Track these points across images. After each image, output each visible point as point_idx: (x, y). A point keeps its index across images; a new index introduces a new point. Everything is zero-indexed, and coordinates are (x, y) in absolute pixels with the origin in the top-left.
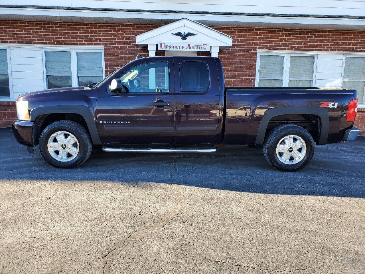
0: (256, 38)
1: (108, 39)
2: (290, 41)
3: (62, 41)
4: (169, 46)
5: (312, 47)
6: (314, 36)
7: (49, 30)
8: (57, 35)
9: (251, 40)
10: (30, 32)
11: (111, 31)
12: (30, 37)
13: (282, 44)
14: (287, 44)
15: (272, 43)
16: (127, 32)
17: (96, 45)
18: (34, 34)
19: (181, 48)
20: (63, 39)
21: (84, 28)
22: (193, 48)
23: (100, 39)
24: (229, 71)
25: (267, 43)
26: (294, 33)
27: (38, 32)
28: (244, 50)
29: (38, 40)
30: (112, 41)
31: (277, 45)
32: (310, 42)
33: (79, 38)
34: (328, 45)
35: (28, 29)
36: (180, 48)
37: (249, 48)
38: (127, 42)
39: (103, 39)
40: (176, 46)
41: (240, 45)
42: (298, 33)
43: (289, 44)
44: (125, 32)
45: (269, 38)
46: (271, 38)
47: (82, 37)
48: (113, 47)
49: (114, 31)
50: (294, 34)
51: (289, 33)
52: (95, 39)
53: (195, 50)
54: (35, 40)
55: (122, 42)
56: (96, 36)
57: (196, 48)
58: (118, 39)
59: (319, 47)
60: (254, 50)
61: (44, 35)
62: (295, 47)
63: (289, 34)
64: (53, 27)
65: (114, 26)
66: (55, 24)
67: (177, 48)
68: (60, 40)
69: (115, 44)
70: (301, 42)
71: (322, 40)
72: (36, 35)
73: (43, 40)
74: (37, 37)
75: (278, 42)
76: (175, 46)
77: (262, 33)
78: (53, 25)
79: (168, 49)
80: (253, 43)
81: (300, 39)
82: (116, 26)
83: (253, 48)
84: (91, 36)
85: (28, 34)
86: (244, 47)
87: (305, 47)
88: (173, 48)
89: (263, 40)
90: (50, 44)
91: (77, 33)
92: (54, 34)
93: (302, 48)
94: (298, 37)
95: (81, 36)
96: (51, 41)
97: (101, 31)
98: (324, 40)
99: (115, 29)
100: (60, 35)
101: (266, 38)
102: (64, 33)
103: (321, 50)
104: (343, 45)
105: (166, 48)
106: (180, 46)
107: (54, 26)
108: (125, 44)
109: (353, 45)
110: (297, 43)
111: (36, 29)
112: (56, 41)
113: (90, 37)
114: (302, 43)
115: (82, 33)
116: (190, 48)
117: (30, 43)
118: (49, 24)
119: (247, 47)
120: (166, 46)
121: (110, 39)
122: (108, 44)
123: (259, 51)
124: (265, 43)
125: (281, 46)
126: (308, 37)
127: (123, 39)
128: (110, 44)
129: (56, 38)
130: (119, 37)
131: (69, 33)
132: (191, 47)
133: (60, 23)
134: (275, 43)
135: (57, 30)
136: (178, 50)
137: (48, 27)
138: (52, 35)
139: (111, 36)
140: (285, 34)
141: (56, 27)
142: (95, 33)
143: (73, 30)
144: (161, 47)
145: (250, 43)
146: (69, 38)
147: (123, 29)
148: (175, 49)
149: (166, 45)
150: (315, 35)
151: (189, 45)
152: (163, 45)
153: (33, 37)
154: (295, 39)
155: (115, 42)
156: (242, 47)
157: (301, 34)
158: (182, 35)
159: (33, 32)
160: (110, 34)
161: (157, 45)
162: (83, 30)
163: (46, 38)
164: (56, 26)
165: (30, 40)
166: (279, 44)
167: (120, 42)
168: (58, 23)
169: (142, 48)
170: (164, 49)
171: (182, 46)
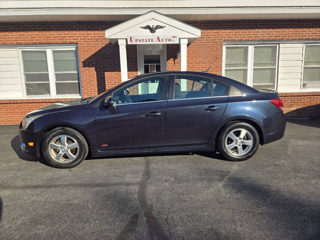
0: (222, 30)
1: (81, 37)
4: (138, 39)
5: (275, 37)
8: (32, 35)
11: (84, 29)
12: (6, 38)
13: (246, 35)
14: (251, 35)
15: (237, 35)
16: (99, 29)
17: (70, 43)
18: (9, 35)
19: (151, 41)
20: (37, 39)
21: (57, 27)
22: (162, 41)
23: (73, 37)
24: (197, 63)
25: (232, 35)
26: (257, 24)
28: (210, 42)
29: (13, 40)
30: (85, 39)
31: (242, 36)
32: (273, 32)
33: (53, 37)
34: (290, 34)
36: (149, 41)
37: (215, 40)
38: (100, 39)
39: (76, 37)
40: (146, 40)
41: (207, 38)
42: (261, 23)
43: (253, 34)
44: (97, 29)
47: (55, 36)
48: (86, 44)
49: (86, 29)
51: (253, 24)
52: (68, 37)
54: (11, 41)
55: (95, 39)
57: (165, 40)
58: (91, 37)
59: (281, 37)
60: (220, 42)
61: (19, 35)
62: (259, 37)
63: (253, 25)
64: (27, 27)
65: (86, 24)
66: (29, 25)
67: (147, 41)
68: (34, 39)
69: (89, 41)
70: (264, 32)
73: (18, 40)
74: (13, 38)
75: (243, 33)
76: (145, 40)
77: (227, 25)
78: (27, 25)
79: (138, 43)
80: (218, 35)
81: (263, 29)
82: (88, 24)
83: (219, 40)
86: (210, 40)
87: (268, 37)
88: (143, 41)
89: (228, 32)
90: (25, 43)
91: (51, 32)
93: (265, 38)
94: (261, 27)
95: (54, 34)
96: (26, 40)
99: (87, 27)
101: (231, 30)
103: (283, 39)
104: (303, 34)
105: (136, 42)
106: (149, 39)
108: (98, 42)
109: (312, 33)
110: (261, 33)
112: (30, 40)
113: (63, 36)
114: (266, 33)
115: (56, 32)
116: (159, 41)
117: (6, 44)
118: (24, 25)
119: (213, 40)
120: (136, 40)
121: (83, 37)
122: (81, 41)
123: (224, 43)
124: (230, 35)
125: (245, 37)
127: (96, 37)
128: (84, 42)
129: (31, 38)
130: (92, 34)
132: (161, 40)
133: (34, 23)
134: (239, 35)
136: (148, 43)
137: (23, 27)
138: (27, 35)
139: (84, 34)
140: (248, 25)
141: (30, 27)
144: (131, 41)
145: (216, 35)
146: (43, 37)
147: (95, 27)
148: (145, 43)
150: (277, 25)
151: (158, 38)
152: (133, 39)
154: (259, 30)
155: (88, 39)
156: (208, 40)
157: (264, 25)
158: (151, 28)
160: (83, 32)
161: (127, 40)
163: (21, 38)
166: (244, 35)
167: (93, 39)
168: (32, 24)
169: (114, 44)
170: (134, 43)
171: (152, 40)
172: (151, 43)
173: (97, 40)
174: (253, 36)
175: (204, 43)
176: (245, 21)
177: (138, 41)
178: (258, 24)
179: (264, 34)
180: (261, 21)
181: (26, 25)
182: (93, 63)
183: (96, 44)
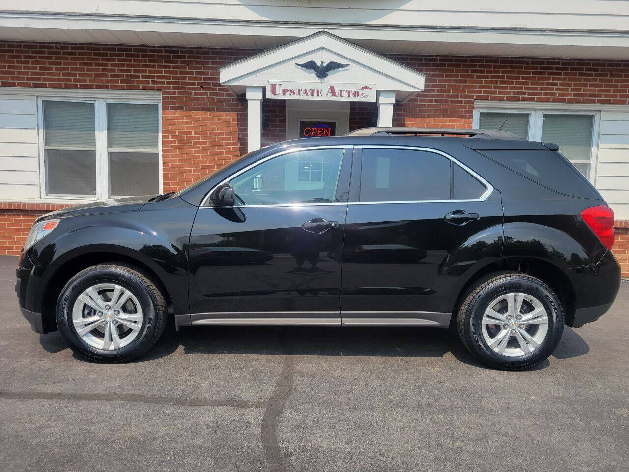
0: (473, 77)
1: (169, 78)
2: (543, 84)
3: (75, 80)
4: (290, 90)
5: (590, 96)
6: (593, 73)
7: (51, 58)
8: (67, 69)
9: (461, 81)
10: (13, 62)
11: (176, 62)
12: (13, 73)
13: (526, 89)
14: (536, 89)
15: (505, 88)
16: (208, 63)
17: (144, 89)
18: (20, 68)
19: (315, 94)
20: (77, 77)
21: (122, 55)
22: (341, 96)
25: (495, 87)
27: (28, 62)
28: (446, 102)
29: (28, 79)
30: (178, 83)
31: (516, 91)
32: (586, 85)
33: (111, 76)
34: (625, 91)
35: (10, 56)
36: (312, 95)
37: (457, 96)
38: (209, 84)
39: (159, 77)
40: (305, 91)
41: (438, 91)
42: (560, 66)
43: (541, 89)
44: (203, 64)
45: (499, 77)
46: (503, 77)
47: (117, 73)
48: (179, 93)
49: (182, 62)
50: (552, 69)
51: (542, 66)
52: (143, 77)
53: (345, 98)
54: (23, 79)
55: (198, 84)
56: (145, 71)
57: (346, 94)
58: (190, 78)
59: (605, 96)
60: (467, 102)
61: (41, 68)
62: (554, 94)
63: (541, 68)
64: (59, 53)
65: (182, 52)
66: (63, 48)
67: (307, 95)
68: (72, 78)
69: (184, 88)
70: (567, 84)
71: (611, 81)
72: (25, 68)
73: (39, 79)
74: (27, 73)
75: (518, 84)
76: (303, 91)
77: (484, 66)
78: (59, 49)
79: (288, 97)
80: (465, 87)
81: (564, 79)
82: (186, 52)
83: (466, 97)
84: (135, 71)
85: (9, 67)
86: (447, 96)
87: (575, 95)
88: (299, 94)
89: (485, 82)
90: (52, 86)
91: (107, 65)
92: (60, 67)
93: (569, 97)
94: (560, 74)
95: (114, 71)
96: (55, 80)
97: (155, 61)
98: (616, 81)
99: (184, 57)
100: (72, 69)
101: (493, 77)
102: (81, 64)
103: (608, 102)
105: (284, 94)
106: (312, 91)
107: (62, 51)
108: (205, 89)
110: (558, 87)
111: (26, 57)
112: (64, 80)
113: (132, 74)
114: (569, 88)
115: (117, 65)
116: (334, 94)
117: (12, 85)
118: (52, 48)
119: (452, 97)
120: (284, 90)
121: (174, 78)
122: (169, 88)
123: (477, 104)
124: (490, 87)
125: (524, 93)
126: (581, 74)
127: (200, 79)
128: (174, 88)
129: (64, 75)
130: (192, 73)
131: (91, 65)
132: (337, 93)
133: (73, 46)
134: (511, 88)
135: (67, 59)
136: (309, 98)
137: (49, 53)
138: (57, 69)
139: (176, 73)
140: (532, 68)
141: (64, 53)
142: (143, 66)
143: (98, 60)
144: (274, 92)
145: (460, 86)
146: (90, 75)
147: (200, 57)
148: (302, 97)
149: (282, 87)
150: (597, 70)
151: (332, 88)
152: (277, 87)
153: (19, 73)
154: (554, 79)
155: (184, 83)
156: (442, 96)
157: (567, 69)
158: (318, 67)
159: (18, 62)
160: (174, 67)
161: (264, 89)
162: (119, 60)
163: (43, 74)
164: (66, 50)
165: (13, 78)
166: (521, 88)
167: (194, 84)
168: (70, 46)
169: (238, 96)
170: (280, 97)
171: (318, 91)
172: (315, 98)
173: (202, 87)
174: (542, 92)
175: (432, 101)
176: (525, 60)
177: (289, 93)
178: (555, 66)
179: (567, 90)
180: (561, 61)
181: (56, 48)
182: (190, 133)
183: (201, 94)
